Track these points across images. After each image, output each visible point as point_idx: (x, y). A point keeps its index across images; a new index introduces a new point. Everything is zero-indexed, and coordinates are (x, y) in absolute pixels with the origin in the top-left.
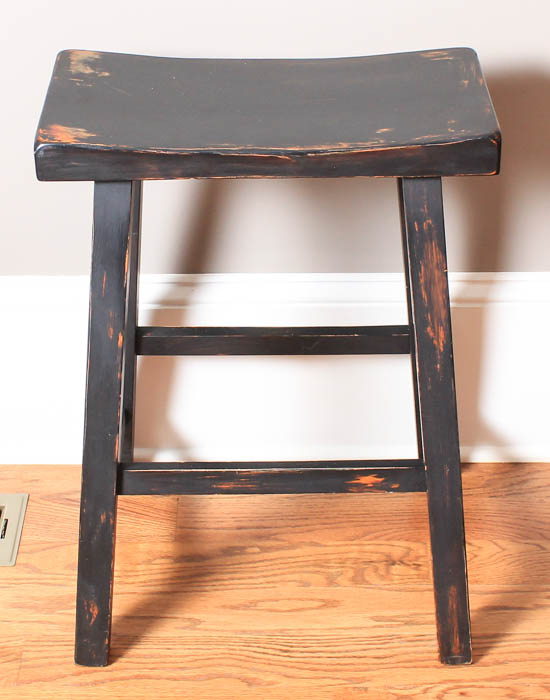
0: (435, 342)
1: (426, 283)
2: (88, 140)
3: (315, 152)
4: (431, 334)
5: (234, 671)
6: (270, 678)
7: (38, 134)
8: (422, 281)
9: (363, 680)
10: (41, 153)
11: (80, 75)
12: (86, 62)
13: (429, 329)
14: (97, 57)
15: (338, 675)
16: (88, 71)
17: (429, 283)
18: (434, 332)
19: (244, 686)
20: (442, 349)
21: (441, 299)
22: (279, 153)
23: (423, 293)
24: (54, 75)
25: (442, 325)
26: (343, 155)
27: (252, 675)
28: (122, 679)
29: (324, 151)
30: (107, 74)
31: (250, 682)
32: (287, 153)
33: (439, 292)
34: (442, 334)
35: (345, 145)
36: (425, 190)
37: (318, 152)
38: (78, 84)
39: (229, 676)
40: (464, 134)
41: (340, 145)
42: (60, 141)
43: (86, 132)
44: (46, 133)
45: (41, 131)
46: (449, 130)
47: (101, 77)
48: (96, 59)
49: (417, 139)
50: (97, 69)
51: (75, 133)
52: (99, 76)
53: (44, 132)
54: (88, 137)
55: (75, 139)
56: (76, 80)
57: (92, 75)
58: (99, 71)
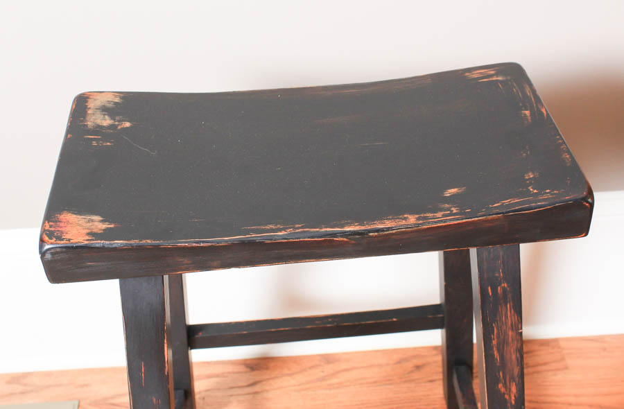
0: (507, 397)
1: (498, 344)
2: (106, 235)
3: (378, 230)
4: (503, 390)
7: (44, 231)
8: (494, 342)
10: (48, 256)
11: (98, 130)
12: (105, 110)
13: (500, 386)
14: (117, 100)
16: (107, 121)
17: (503, 344)
18: (506, 387)
20: (513, 402)
21: (514, 357)
22: (334, 235)
23: (495, 353)
24: (68, 132)
25: (514, 381)
26: (412, 232)
29: (388, 229)
30: (128, 124)
32: (344, 234)
33: (512, 350)
34: (514, 389)
35: (412, 219)
36: (501, 253)
37: (382, 230)
38: (94, 143)
40: (550, 196)
41: (405, 219)
42: (69, 240)
43: (101, 221)
44: (52, 229)
45: (47, 224)
46: (531, 190)
47: (122, 128)
48: (116, 103)
49: (495, 205)
50: (117, 118)
51: (88, 224)
52: (119, 127)
53: (51, 226)
54: (104, 230)
55: (88, 234)
56: (92, 137)
57: (112, 127)
58: (119, 121)
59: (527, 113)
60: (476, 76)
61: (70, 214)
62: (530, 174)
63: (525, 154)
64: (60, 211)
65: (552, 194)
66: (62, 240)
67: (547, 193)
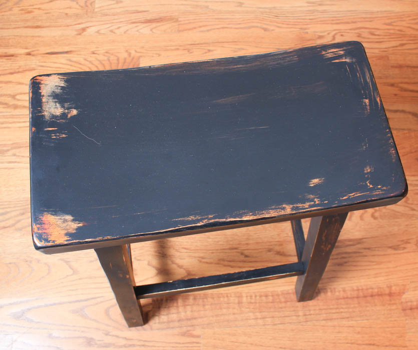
5: (259, 25)
6: (272, 28)
9: (305, 29)
11: (54, 120)
15: (297, 27)
16: (58, 110)
19: (263, 31)
27: (265, 26)
28: (218, 29)
30: (75, 112)
31: (265, 30)
35: (288, 209)
38: (54, 136)
39: (257, 27)
40: (381, 193)
41: (284, 209)
42: (54, 241)
43: (73, 220)
44: (40, 231)
45: (35, 227)
46: (368, 184)
47: (71, 117)
48: (62, 88)
49: (344, 198)
50: (66, 105)
51: (64, 225)
52: (69, 116)
53: (38, 229)
54: (76, 229)
55: (66, 234)
56: (51, 129)
57: (64, 115)
58: (68, 109)
59: (367, 101)
60: (330, 55)
61: (49, 215)
62: (368, 168)
63: (365, 147)
64: (42, 212)
65: (382, 190)
66: (49, 242)
67: (379, 189)
